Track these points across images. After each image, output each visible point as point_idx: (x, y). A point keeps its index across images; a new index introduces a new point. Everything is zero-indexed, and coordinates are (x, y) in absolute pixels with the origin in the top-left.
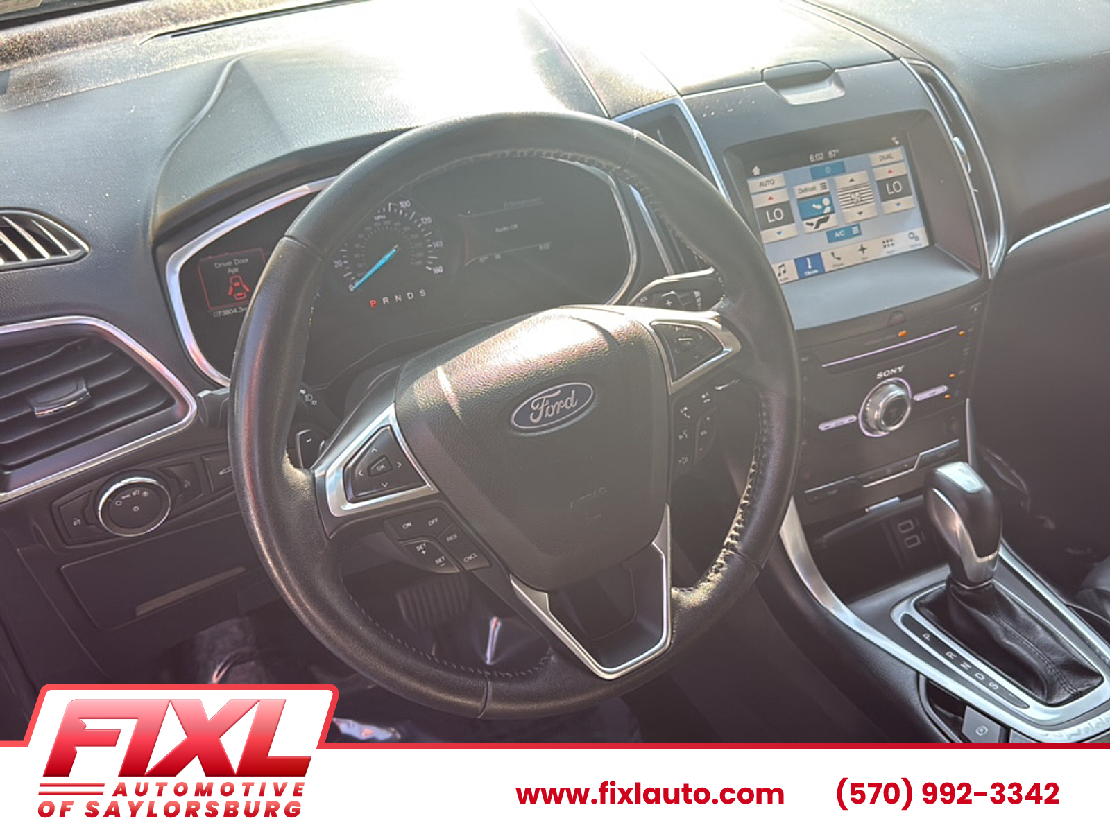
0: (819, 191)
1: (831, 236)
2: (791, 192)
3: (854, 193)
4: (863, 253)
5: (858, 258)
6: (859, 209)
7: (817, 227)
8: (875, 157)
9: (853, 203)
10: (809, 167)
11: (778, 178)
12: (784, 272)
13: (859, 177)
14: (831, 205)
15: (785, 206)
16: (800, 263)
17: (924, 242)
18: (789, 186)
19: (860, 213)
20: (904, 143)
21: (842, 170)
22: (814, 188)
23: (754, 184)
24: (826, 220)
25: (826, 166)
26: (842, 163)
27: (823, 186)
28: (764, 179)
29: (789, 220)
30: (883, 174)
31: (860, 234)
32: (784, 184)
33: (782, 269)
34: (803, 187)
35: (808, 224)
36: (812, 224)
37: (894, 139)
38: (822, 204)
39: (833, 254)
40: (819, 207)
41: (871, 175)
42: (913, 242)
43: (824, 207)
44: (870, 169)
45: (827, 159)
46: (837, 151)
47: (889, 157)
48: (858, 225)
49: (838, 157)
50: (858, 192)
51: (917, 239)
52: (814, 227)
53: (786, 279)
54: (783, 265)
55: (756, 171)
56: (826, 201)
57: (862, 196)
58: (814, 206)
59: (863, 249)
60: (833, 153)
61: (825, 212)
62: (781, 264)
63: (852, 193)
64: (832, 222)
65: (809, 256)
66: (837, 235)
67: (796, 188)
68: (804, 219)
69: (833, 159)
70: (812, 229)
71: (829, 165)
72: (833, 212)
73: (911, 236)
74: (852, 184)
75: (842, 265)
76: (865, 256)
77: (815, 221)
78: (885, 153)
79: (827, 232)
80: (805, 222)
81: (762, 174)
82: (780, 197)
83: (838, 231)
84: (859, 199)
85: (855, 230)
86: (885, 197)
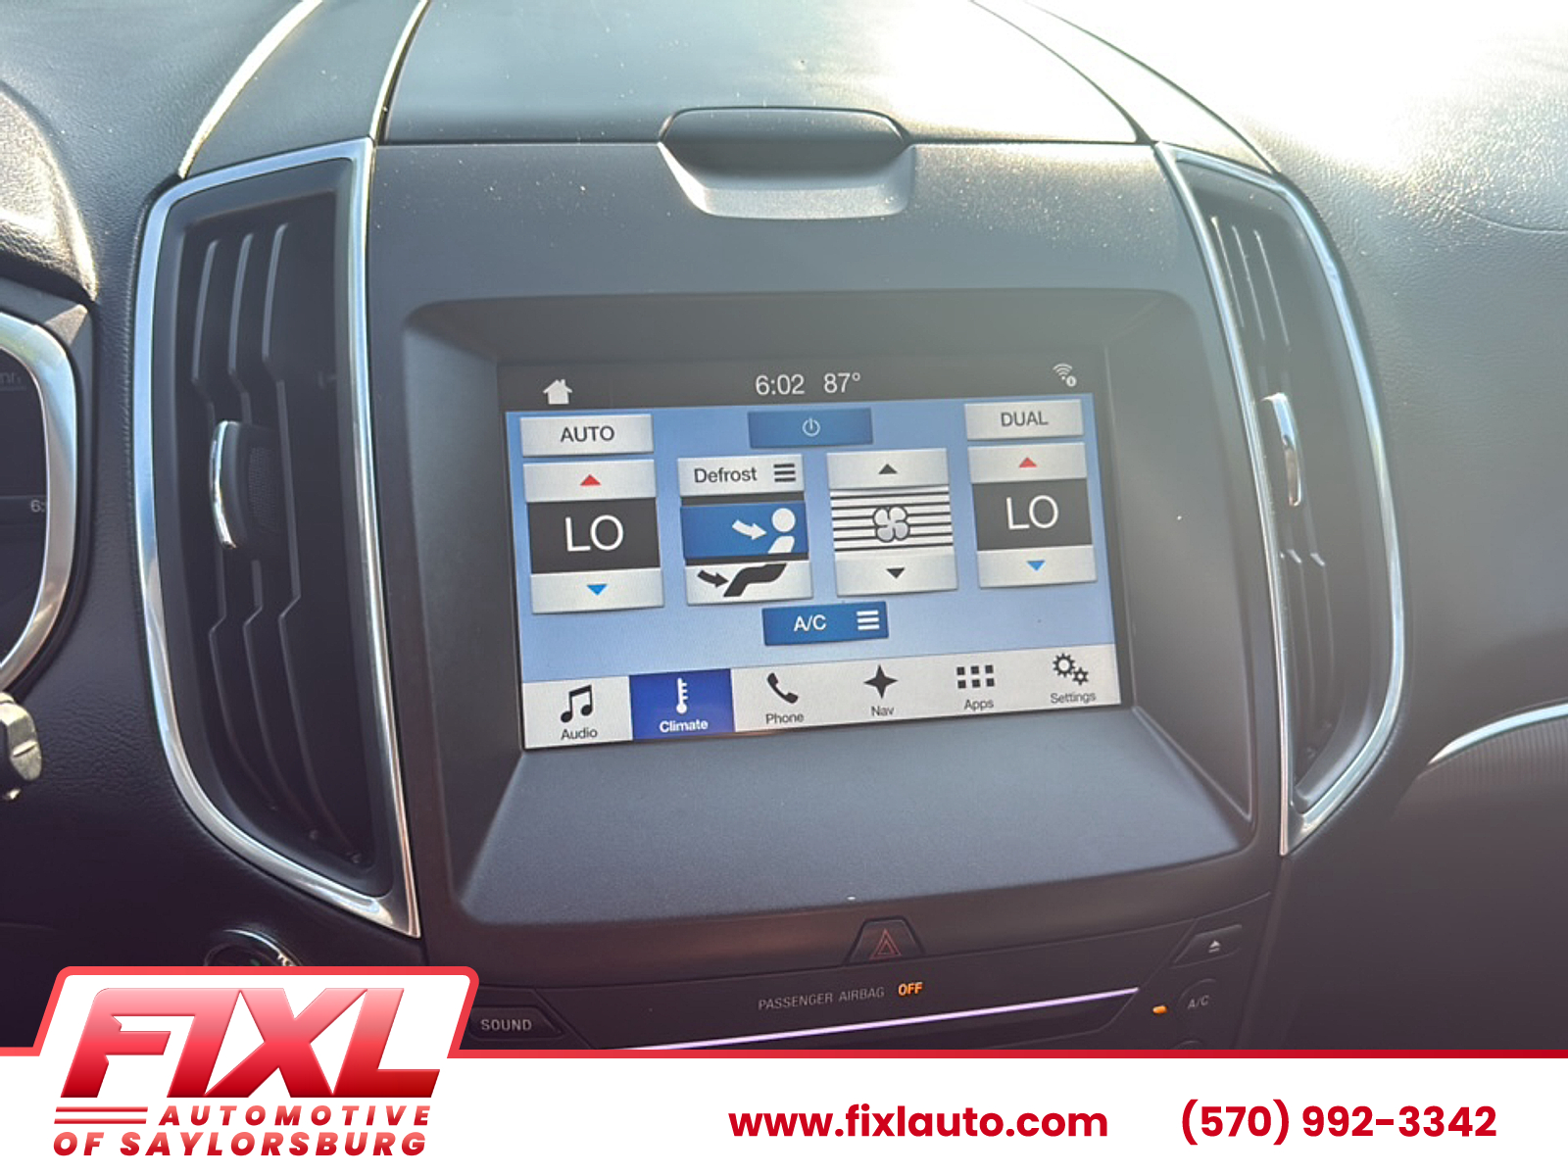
0: (766, 484)
1: (779, 626)
2: (666, 474)
3: (888, 508)
4: (882, 693)
5: (858, 705)
6: (895, 559)
7: (736, 588)
8: (985, 416)
9: (876, 537)
10: (743, 410)
11: (630, 428)
12: (587, 710)
13: (916, 465)
14: (800, 532)
15: (638, 513)
16: (651, 693)
17: (1105, 687)
18: (663, 457)
19: (896, 572)
20: (1090, 385)
21: (861, 436)
22: (751, 474)
23: (538, 432)
24: (770, 574)
25: (806, 415)
26: (868, 411)
27: (784, 472)
28: (579, 421)
29: (640, 553)
30: (1001, 467)
31: (883, 633)
32: (649, 447)
33: (582, 700)
34: (713, 464)
35: (703, 575)
36: (718, 580)
37: (1062, 368)
38: (766, 523)
39: (772, 680)
40: (755, 532)
41: (958, 464)
42: (1068, 684)
43: (773, 535)
44: (958, 447)
45: (814, 393)
46: (857, 377)
47: (1033, 418)
48: (882, 608)
49: (854, 393)
50: (902, 506)
51: (1081, 677)
52: (725, 587)
53: (586, 733)
54: (588, 689)
55: (558, 392)
56: (783, 519)
57: (910, 520)
58: (739, 526)
59: (881, 682)
60: (839, 381)
61: (773, 550)
62: (583, 684)
63: (879, 507)
64: (791, 584)
65: (685, 675)
66: (800, 623)
67: (688, 465)
68: (691, 561)
69: (838, 397)
70: (717, 594)
71: (816, 415)
72: (800, 553)
73: (1064, 665)
74: (888, 480)
75: (799, 718)
76: (883, 703)
77: (730, 571)
78: (1021, 407)
79: (764, 611)
80: (698, 569)
81: (576, 405)
82: (622, 482)
83: (807, 612)
84: (902, 529)
85: (867, 620)
86: (993, 536)
